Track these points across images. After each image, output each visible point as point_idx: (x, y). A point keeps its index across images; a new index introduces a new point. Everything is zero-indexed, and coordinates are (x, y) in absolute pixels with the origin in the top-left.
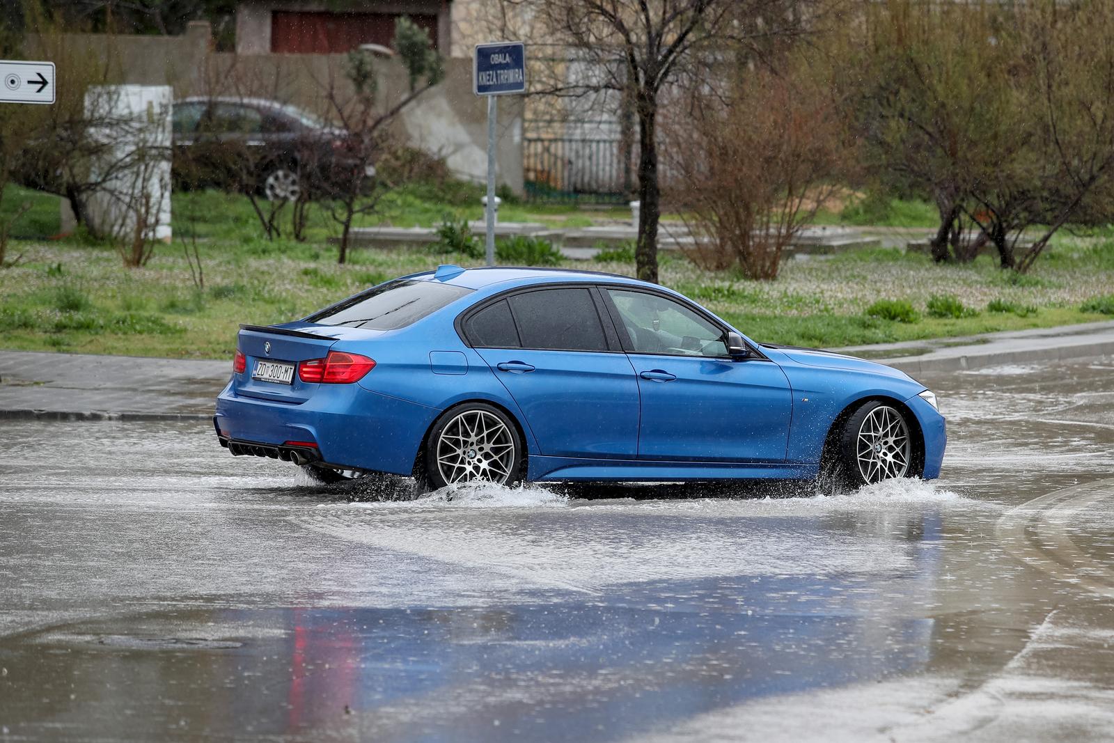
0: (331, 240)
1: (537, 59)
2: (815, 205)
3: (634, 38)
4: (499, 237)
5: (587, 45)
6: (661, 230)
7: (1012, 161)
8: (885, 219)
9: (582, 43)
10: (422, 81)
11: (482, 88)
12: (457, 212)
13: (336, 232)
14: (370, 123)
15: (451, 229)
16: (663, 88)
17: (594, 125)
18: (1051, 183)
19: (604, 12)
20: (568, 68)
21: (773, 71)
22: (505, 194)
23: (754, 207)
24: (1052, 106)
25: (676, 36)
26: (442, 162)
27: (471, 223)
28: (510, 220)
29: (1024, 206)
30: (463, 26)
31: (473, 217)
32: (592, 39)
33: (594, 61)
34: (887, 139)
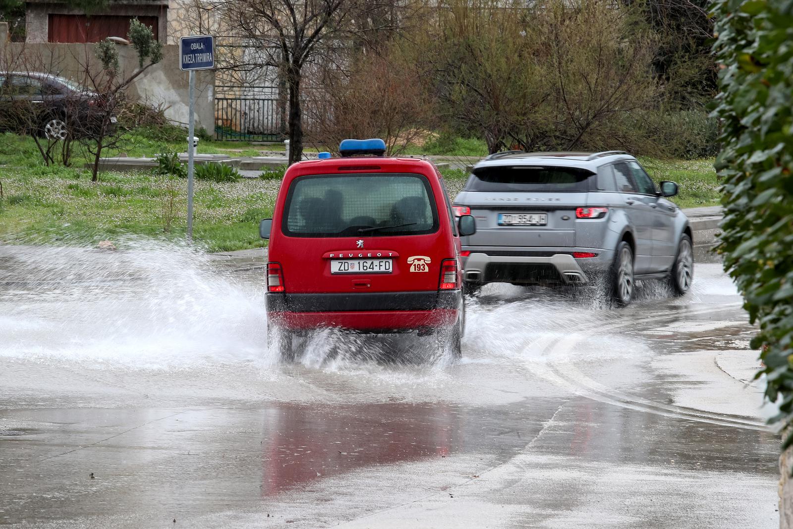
0: (88, 166)
1: (222, 46)
2: (405, 141)
3: (285, 32)
4: (197, 163)
5: (254, 37)
7: (535, 112)
8: (451, 151)
9: (252, 36)
10: (148, 61)
11: (185, 66)
12: (171, 147)
13: (90, 160)
14: (113, 88)
15: (166, 158)
16: (306, 66)
17: (261, 89)
18: (561, 127)
19: (266, 16)
20: (244, 52)
21: (378, 54)
22: (202, 135)
24: (562, 76)
25: (313, 31)
26: (161, 113)
27: (179, 154)
28: (206, 152)
29: (542, 142)
30: (174, 24)
31: (181, 150)
32: (258, 33)
33: (259, 47)
34: (453, 98)
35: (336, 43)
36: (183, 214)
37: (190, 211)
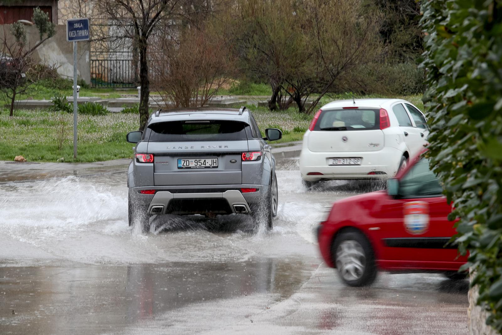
0: (6, 106)
1: (95, 25)
2: (217, 86)
3: (136, 15)
4: (79, 103)
5: (116, 18)
6: (150, 99)
7: (303, 66)
8: (248, 92)
9: (114, 18)
10: (45, 36)
11: (70, 39)
12: (62, 92)
13: (8, 102)
14: (23, 54)
15: (59, 100)
16: (150, 37)
17: (121, 53)
18: (320, 75)
19: (123, 4)
20: (109, 29)
21: (199, 29)
22: (83, 85)
23: (191, 88)
24: (320, 42)
25: (155, 14)
26: (55, 70)
27: (67, 97)
28: (85, 95)
29: (308, 85)
30: (63, 11)
31: (68, 95)
32: (118, 16)
33: (120, 26)
34: (249, 57)
35: (170, 22)
36: (70, 137)
37: (75, 135)
